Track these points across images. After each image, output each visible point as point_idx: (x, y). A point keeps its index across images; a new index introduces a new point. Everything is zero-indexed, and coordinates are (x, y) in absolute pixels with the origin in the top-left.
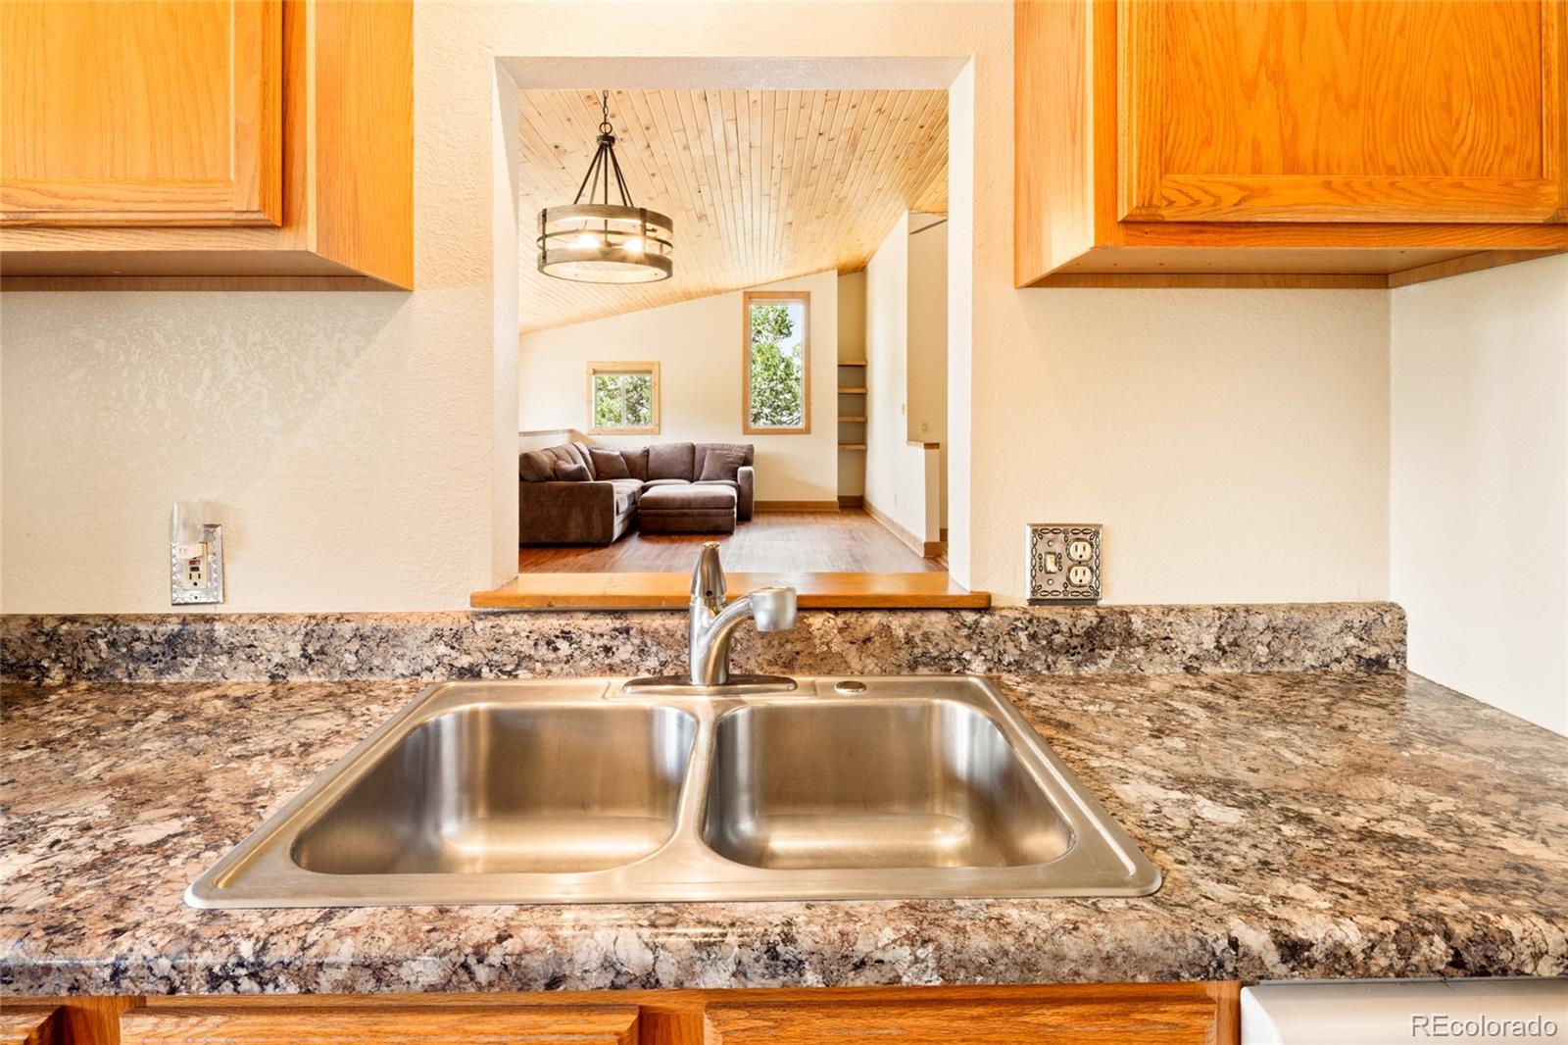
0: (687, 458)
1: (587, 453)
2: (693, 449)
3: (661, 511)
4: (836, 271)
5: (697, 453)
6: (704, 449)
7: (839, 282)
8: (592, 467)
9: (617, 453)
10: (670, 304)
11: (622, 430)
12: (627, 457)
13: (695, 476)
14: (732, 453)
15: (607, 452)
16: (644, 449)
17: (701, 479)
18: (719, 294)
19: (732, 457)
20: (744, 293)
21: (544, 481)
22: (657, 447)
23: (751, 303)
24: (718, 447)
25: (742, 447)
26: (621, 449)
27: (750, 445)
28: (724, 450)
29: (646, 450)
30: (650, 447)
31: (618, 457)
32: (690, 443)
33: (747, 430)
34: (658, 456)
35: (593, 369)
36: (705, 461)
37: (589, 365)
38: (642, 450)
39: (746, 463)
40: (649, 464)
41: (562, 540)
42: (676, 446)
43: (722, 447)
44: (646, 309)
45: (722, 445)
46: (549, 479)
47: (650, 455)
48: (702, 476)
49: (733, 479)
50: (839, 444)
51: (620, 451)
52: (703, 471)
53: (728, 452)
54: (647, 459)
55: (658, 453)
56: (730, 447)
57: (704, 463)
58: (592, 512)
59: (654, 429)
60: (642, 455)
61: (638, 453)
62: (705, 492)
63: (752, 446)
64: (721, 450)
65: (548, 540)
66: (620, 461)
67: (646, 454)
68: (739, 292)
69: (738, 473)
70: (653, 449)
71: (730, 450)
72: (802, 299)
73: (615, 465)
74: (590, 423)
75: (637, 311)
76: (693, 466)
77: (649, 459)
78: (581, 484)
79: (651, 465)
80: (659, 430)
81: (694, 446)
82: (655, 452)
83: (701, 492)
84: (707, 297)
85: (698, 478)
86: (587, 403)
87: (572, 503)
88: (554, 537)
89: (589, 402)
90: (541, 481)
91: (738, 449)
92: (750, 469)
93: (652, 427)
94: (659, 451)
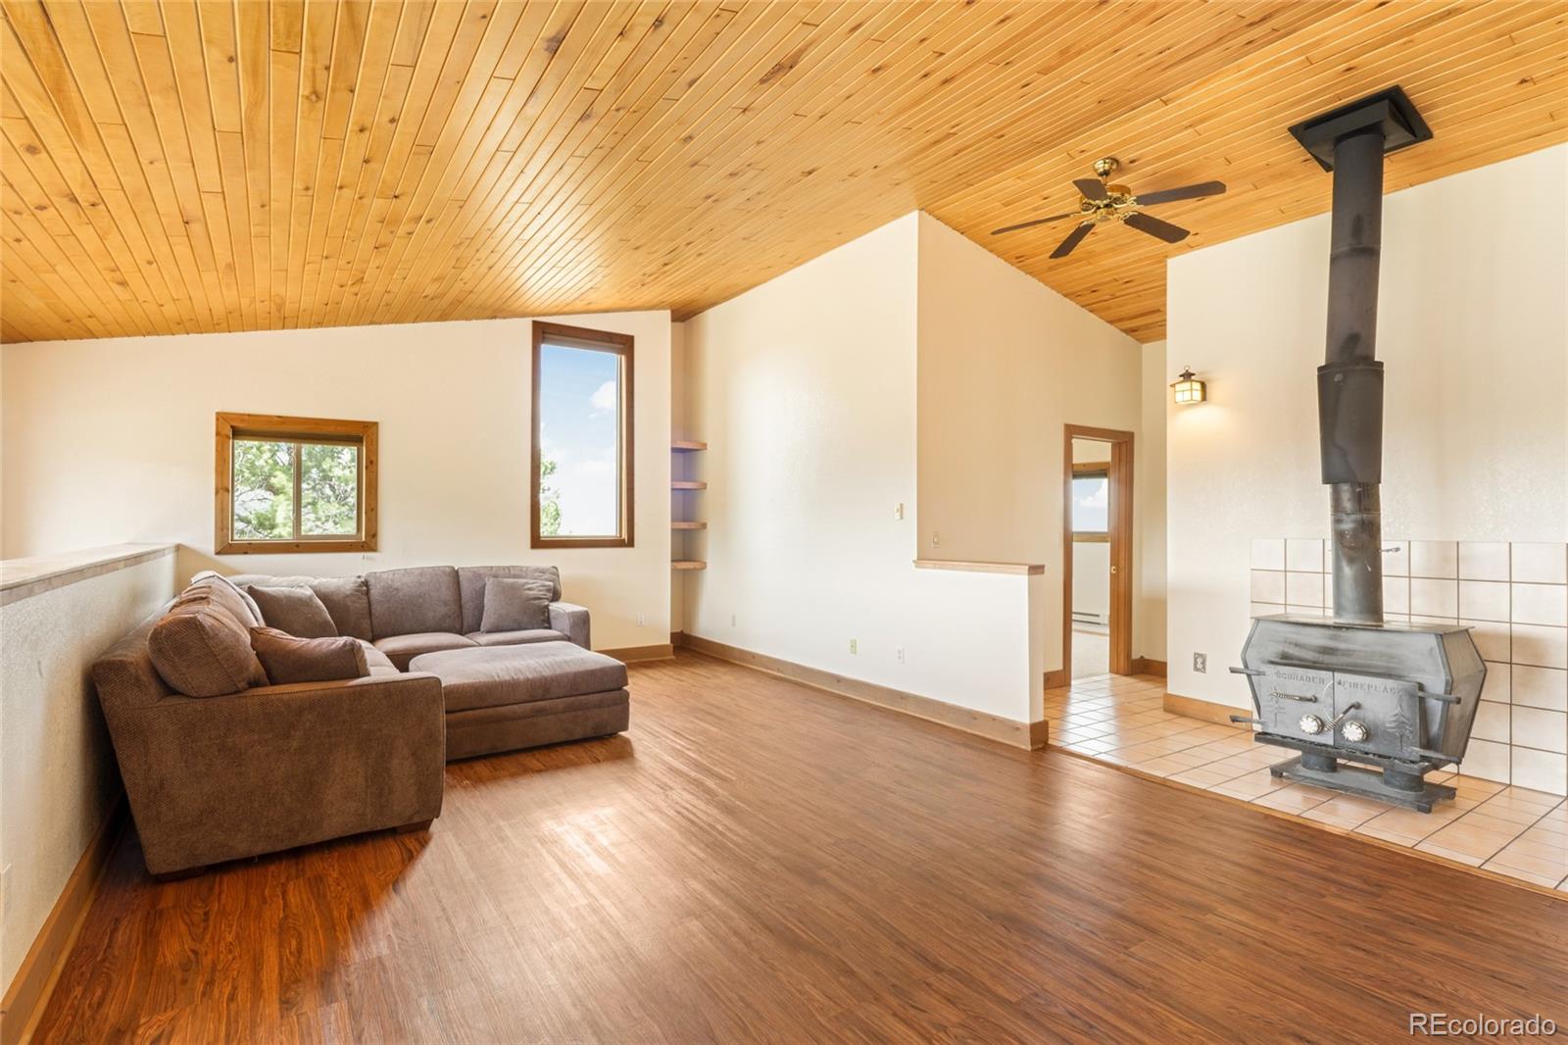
0: (446, 593)
1: (245, 595)
2: (455, 575)
3: (490, 711)
4: (669, 311)
5: (464, 584)
6: (478, 575)
9: (309, 592)
10: (402, 322)
11: (297, 545)
12: (325, 597)
13: (465, 624)
14: (531, 583)
15: (286, 590)
16: (359, 580)
17: (482, 629)
18: (492, 318)
19: (530, 589)
20: (534, 322)
21: (245, 690)
22: (385, 576)
23: (544, 340)
24: (501, 572)
25: (543, 572)
26: (310, 583)
27: (554, 567)
28: (515, 576)
29: (362, 582)
30: (369, 575)
31: (310, 598)
32: (449, 567)
33: (537, 542)
34: (390, 592)
35: (232, 427)
36: (483, 598)
37: (222, 417)
38: (356, 582)
39: (556, 596)
40: (373, 607)
41: (303, 839)
42: (422, 572)
43: (509, 572)
44: (352, 325)
45: (508, 568)
46: (254, 684)
47: (372, 592)
48: (485, 624)
49: (546, 625)
50: (672, 561)
51: (311, 587)
52: (485, 614)
53: (524, 581)
54: (369, 598)
55: (391, 586)
56: (521, 570)
57: (483, 601)
58: (391, 753)
59: (367, 543)
60: (357, 591)
61: (348, 587)
62: (566, 662)
63: (556, 568)
64: (509, 577)
65: (260, 848)
66: (318, 607)
67: (365, 588)
68: (525, 319)
69: (552, 614)
70: (376, 578)
71: (524, 578)
72: (622, 346)
73: (310, 615)
74: (222, 530)
75: (334, 326)
76: (461, 607)
77: (372, 598)
78: (358, 688)
79: (377, 609)
80: (376, 543)
81: (457, 572)
82: (382, 584)
83: (556, 663)
84: (471, 319)
85: (475, 628)
86: (217, 492)
87: (333, 740)
88: (277, 835)
89: (221, 492)
90: (238, 692)
91: (537, 574)
92: (585, 609)
93: (364, 539)
94: (390, 582)
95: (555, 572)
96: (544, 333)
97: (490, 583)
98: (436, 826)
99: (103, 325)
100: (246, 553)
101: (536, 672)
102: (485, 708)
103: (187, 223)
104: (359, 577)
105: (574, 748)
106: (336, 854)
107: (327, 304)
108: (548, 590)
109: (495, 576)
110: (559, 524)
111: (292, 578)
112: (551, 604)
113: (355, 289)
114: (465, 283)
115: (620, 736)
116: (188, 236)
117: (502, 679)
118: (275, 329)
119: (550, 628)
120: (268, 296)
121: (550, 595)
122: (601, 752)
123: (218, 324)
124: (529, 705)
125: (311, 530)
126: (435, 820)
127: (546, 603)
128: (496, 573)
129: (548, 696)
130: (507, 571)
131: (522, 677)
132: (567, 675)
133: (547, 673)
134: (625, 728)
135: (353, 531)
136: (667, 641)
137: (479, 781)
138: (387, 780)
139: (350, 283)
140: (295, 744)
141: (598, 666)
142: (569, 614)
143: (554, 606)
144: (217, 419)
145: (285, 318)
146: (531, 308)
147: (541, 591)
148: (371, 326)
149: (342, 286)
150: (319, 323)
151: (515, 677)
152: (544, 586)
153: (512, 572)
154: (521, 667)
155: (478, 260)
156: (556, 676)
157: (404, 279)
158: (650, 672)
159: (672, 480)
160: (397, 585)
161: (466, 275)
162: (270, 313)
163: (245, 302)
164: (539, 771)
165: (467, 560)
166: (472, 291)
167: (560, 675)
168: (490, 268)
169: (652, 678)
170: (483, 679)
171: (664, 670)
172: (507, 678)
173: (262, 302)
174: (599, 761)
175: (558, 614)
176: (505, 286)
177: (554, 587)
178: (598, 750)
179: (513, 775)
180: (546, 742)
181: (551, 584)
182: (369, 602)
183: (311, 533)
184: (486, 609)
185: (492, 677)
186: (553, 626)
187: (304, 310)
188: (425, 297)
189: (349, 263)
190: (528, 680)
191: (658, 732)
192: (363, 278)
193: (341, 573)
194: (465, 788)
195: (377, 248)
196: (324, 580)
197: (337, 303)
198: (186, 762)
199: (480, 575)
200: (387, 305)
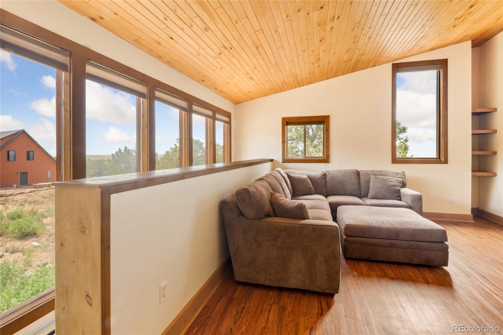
0: (354, 180)
1: (286, 176)
2: (358, 173)
3: (368, 240)
4: (470, 42)
5: (362, 177)
6: (367, 174)
7: (472, 50)
8: (290, 186)
9: (306, 177)
10: (338, 76)
11: (304, 160)
12: (311, 178)
13: (362, 194)
14: (391, 179)
15: (298, 176)
16: (323, 173)
17: (369, 197)
18: (374, 66)
19: (391, 181)
20: (393, 64)
21: (263, 218)
22: (331, 172)
23: (398, 71)
24: (378, 173)
25: (397, 174)
26: (307, 173)
27: (403, 172)
28: (384, 175)
29: (324, 174)
30: (326, 172)
31: (306, 179)
32: (356, 170)
33: (395, 160)
34: (333, 178)
35: (286, 122)
36: (369, 183)
37: (283, 119)
38: (321, 174)
39: (404, 185)
40: (327, 184)
41: (282, 284)
42: (345, 172)
43: (381, 173)
44: (321, 81)
45: (381, 171)
46: (268, 216)
47: (327, 178)
48: (370, 195)
49: (399, 198)
50: (472, 171)
51: (307, 175)
52: (370, 191)
53: (388, 177)
54: (326, 180)
55: (333, 176)
56: (387, 172)
57: (369, 185)
58: (316, 258)
59: (326, 160)
60: (322, 177)
61: (319, 176)
62: (408, 222)
63: (404, 173)
64: (381, 175)
65: (267, 283)
66: (308, 182)
67: (324, 176)
68: (389, 63)
69: (401, 194)
70: (328, 173)
71: (388, 176)
72: (440, 65)
73: (305, 185)
74: (284, 155)
75: (315, 83)
76: (360, 186)
77: (327, 180)
78: (302, 225)
79: (328, 184)
80: (329, 160)
81: (359, 172)
82: (331, 175)
83: (403, 221)
84: (364, 69)
85: (366, 196)
86: (282, 143)
87: (293, 246)
88: (273, 280)
89: (283, 143)
90: (260, 219)
91: (394, 175)
92: (419, 193)
93: (325, 158)
94: (333, 175)
95: (404, 174)
96: (398, 68)
97: (372, 177)
98: (336, 297)
99: (254, 95)
100: (290, 162)
101: (392, 225)
102: (366, 237)
103: (257, 48)
104: (323, 172)
105: (413, 268)
106: (294, 296)
107: (310, 74)
108: (400, 183)
109: (375, 175)
110: (407, 153)
111: (302, 171)
112: (401, 189)
113: (318, 64)
114: (360, 50)
115: (443, 269)
116: (260, 54)
117: (374, 225)
118: (298, 87)
119: (400, 200)
120: (291, 75)
121: (401, 185)
122: (430, 277)
123: (281, 89)
124: (388, 241)
125: (314, 155)
126: (336, 294)
127: (399, 188)
128: (375, 174)
129: (398, 239)
130: (380, 173)
131: (384, 226)
132: (409, 230)
133: (398, 226)
134: (446, 265)
135: (322, 156)
136: (469, 212)
137: (361, 274)
138: (314, 269)
139: (315, 61)
140: (279, 244)
141: (428, 228)
142: (410, 195)
143: (403, 190)
144: (282, 120)
145: (299, 82)
146: (391, 56)
147: (396, 182)
148: (327, 80)
149: (313, 64)
150: (310, 82)
151: (381, 226)
152: (398, 180)
153: (382, 173)
154: (383, 221)
155: (364, 35)
156: (403, 229)
157: (335, 54)
158: (458, 228)
159: (472, 130)
160: (335, 176)
161: (359, 45)
162: (294, 81)
163: (285, 78)
164: (393, 279)
165: (363, 167)
166: (363, 54)
167: (405, 229)
168: (370, 38)
169: (460, 232)
170: (365, 224)
171: (468, 229)
172: (377, 225)
173: (290, 77)
174: (429, 283)
175: (405, 194)
176: (378, 46)
177: (403, 181)
178: (428, 274)
179: (378, 276)
180: (397, 261)
181: (401, 179)
182: (326, 182)
183: (314, 156)
184: (370, 188)
185: (369, 223)
186: (402, 199)
187: (304, 78)
188: (344, 61)
189: (312, 52)
190: (387, 228)
191: (469, 273)
192: (319, 58)
193: (316, 170)
194: (354, 276)
195: (321, 41)
196: (312, 173)
197: (313, 72)
198: (244, 242)
199: (368, 174)
200: (331, 69)
